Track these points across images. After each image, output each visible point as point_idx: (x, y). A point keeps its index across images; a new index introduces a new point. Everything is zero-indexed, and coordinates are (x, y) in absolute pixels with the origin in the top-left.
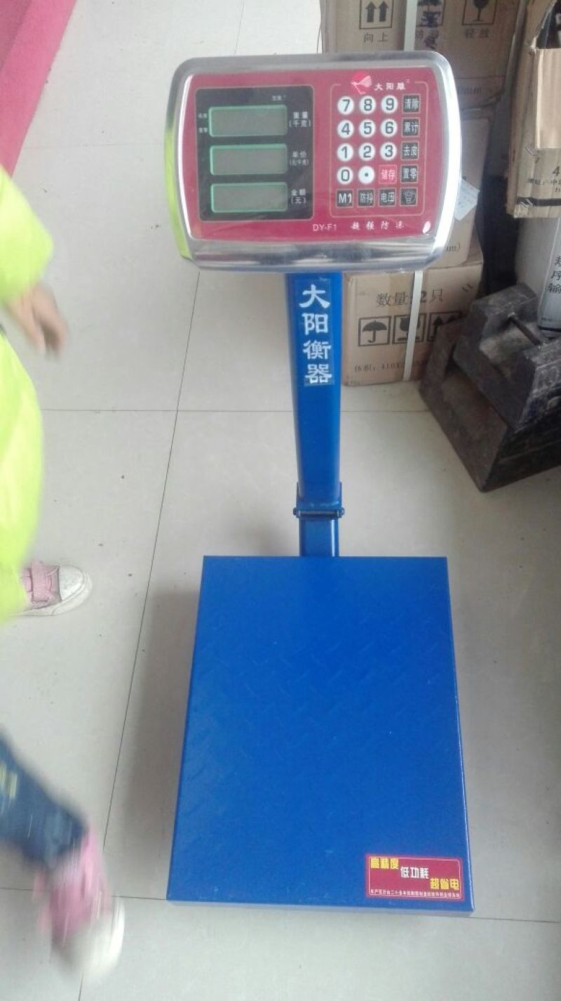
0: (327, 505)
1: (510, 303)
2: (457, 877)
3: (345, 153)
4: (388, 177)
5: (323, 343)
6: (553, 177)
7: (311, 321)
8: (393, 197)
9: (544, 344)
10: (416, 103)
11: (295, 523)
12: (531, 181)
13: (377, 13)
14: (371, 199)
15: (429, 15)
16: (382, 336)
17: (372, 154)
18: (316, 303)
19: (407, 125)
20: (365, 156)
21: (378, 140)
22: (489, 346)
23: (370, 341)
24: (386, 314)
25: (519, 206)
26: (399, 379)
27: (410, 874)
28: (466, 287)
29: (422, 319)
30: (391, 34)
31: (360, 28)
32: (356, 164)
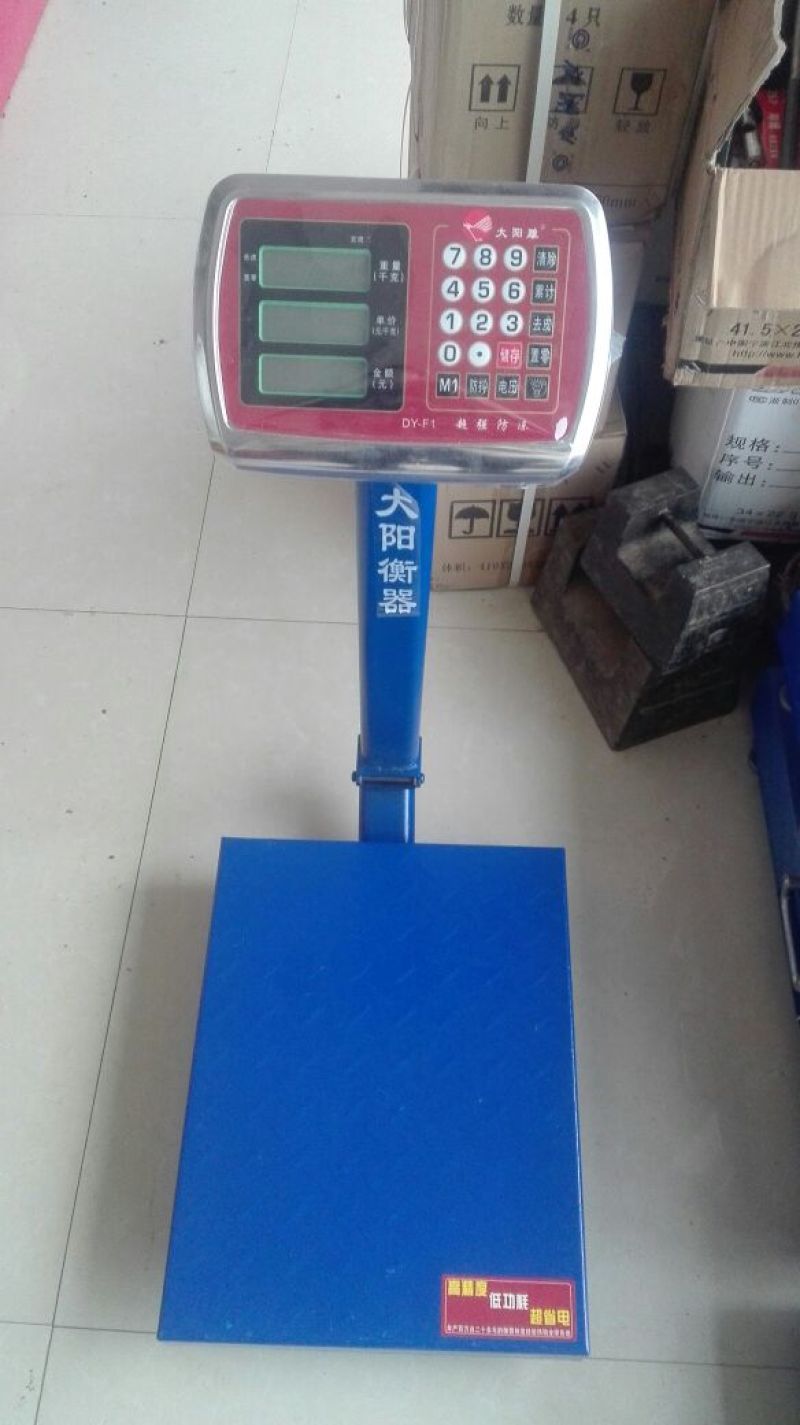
0: (401, 770)
1: (662, 496)
2: (566, 1307)
3: (451, 322)
4: (509, 359)
5: (407, 563)
6: (731, 336)
7: (391, 534)
8: (516, 388)
9: (707, 557)
10: (553, 259)
11: (354, 791)
12: (700, 339)
13: (495, 90)
14: (485, 388)
15: (568, 98)
16: (483, 526)
17: (489, 325)
18: (399, 512)
19: (540, 289)
20: (478, 328)
21: (497, 307)
22: (630, 554)
23: (465, 532)
24: (490, 497)
25: (682, 370)
26: (504, 583)
27: (502, 1303)
28: (603, 467)
29: (539, 507)
30: (513, 120)
31: (470, 109)
32: (466, 338)
